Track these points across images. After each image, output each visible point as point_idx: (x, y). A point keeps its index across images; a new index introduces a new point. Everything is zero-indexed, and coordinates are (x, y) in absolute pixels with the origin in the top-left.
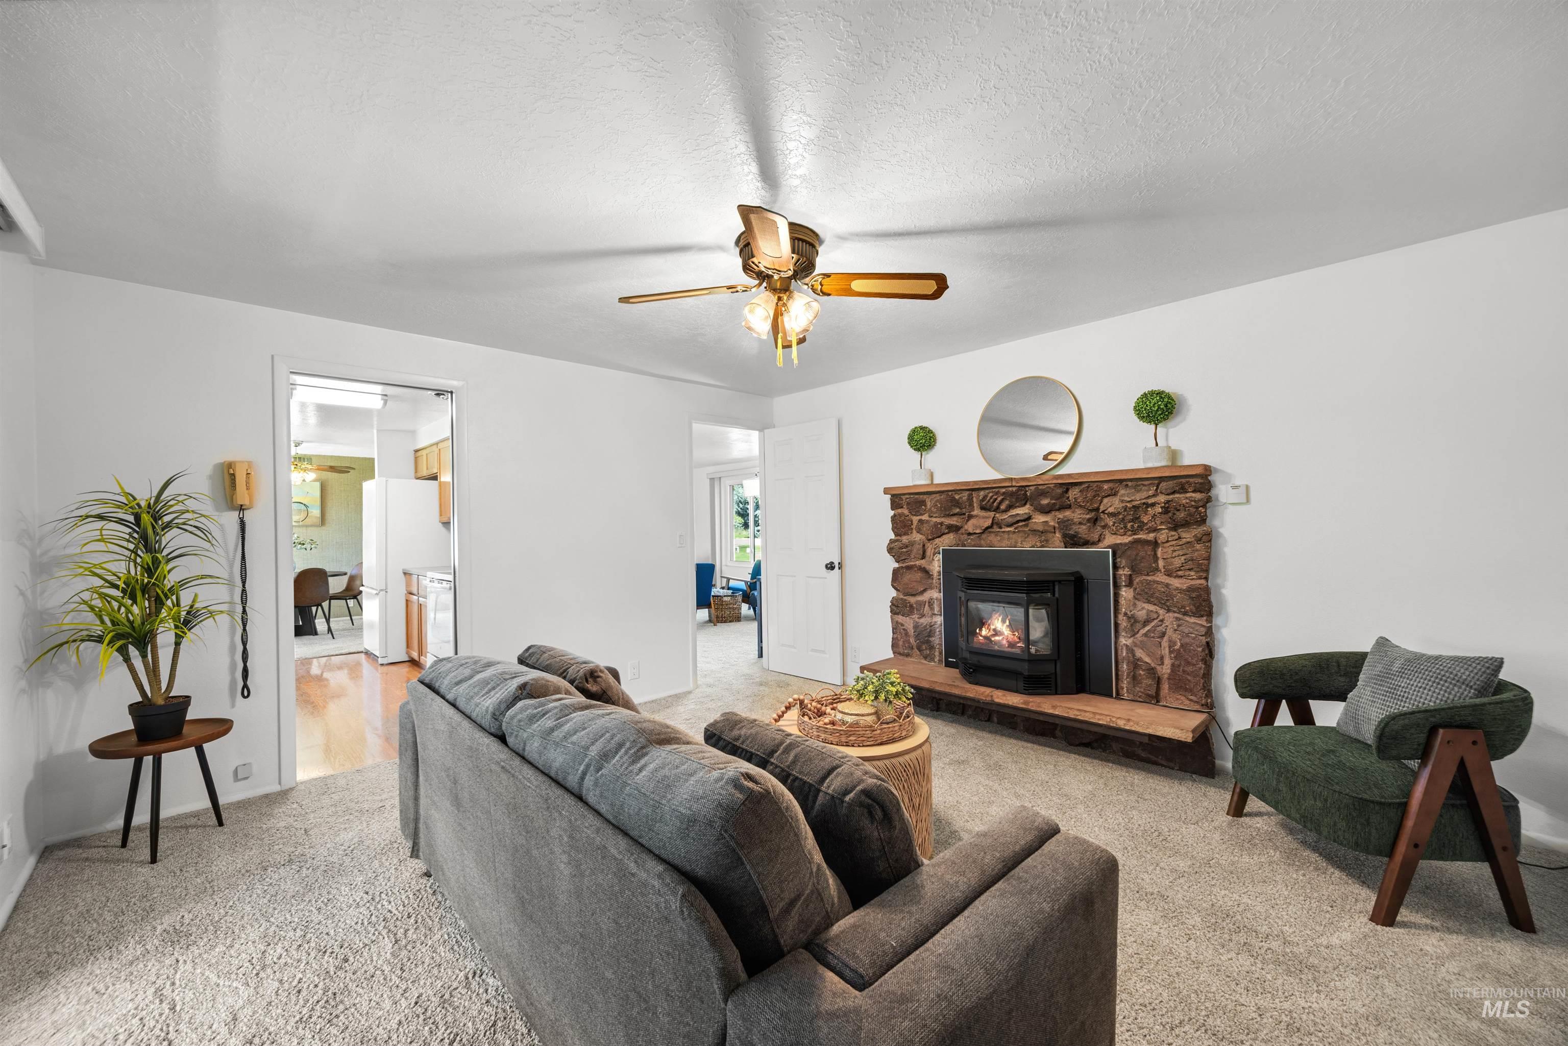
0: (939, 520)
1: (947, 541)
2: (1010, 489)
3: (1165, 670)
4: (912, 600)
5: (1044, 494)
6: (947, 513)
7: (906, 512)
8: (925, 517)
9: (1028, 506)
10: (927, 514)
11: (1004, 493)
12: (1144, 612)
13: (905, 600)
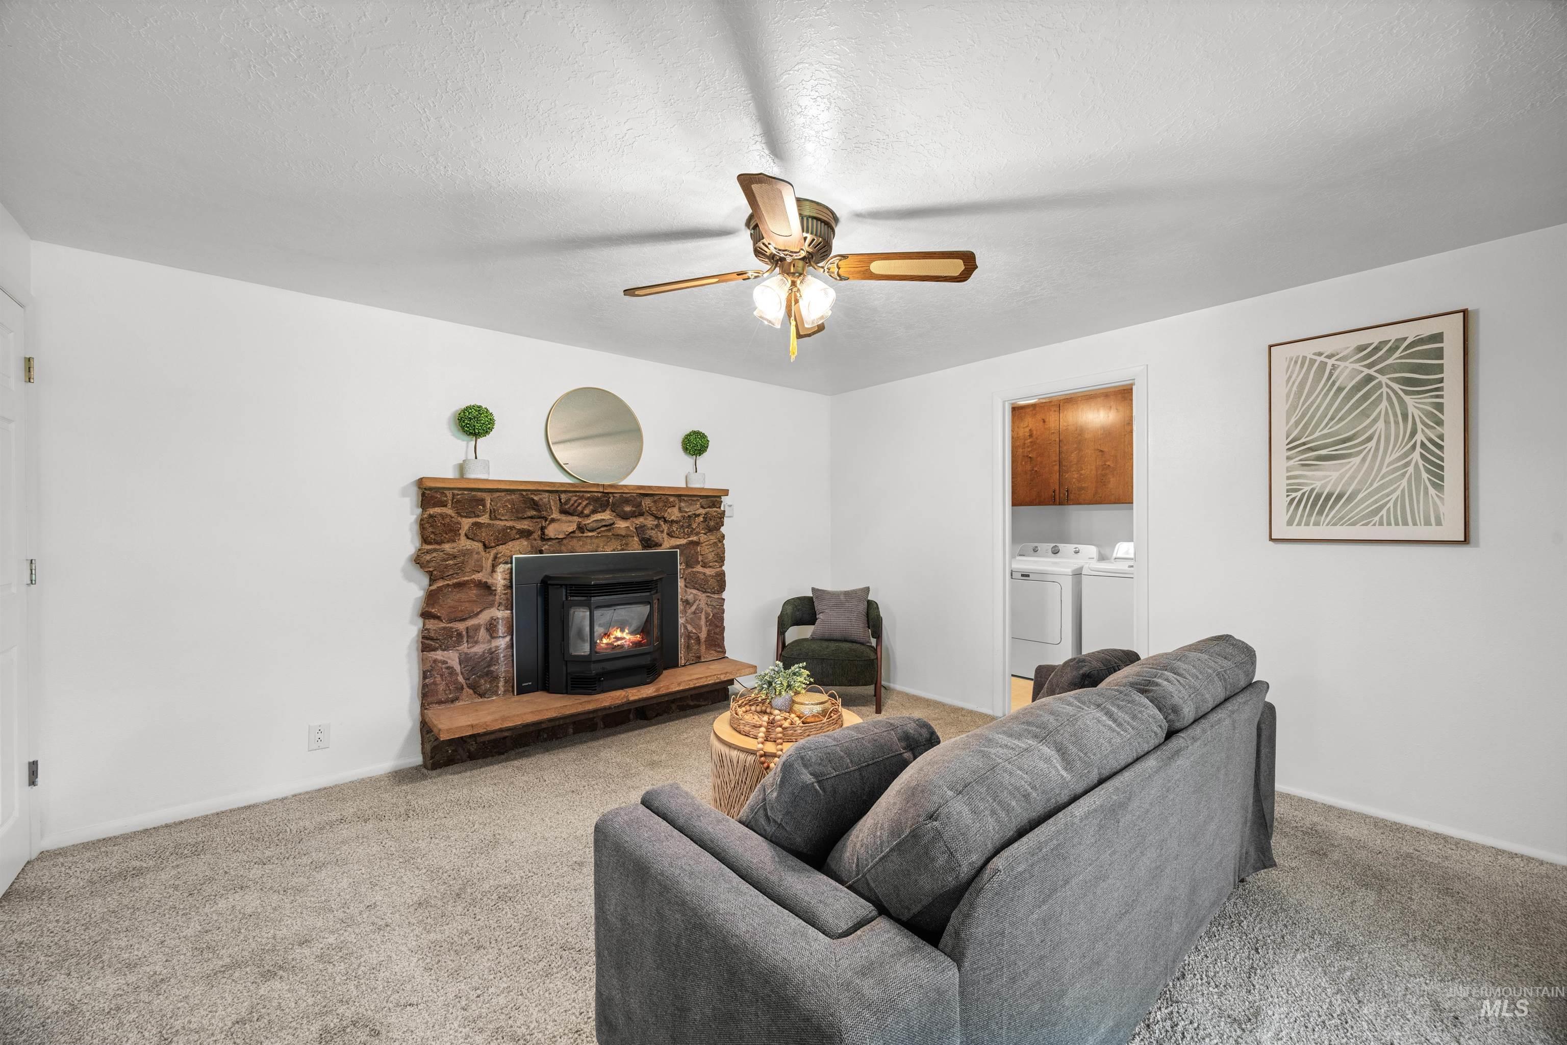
0: (509, 524)
1: (519, 551)
2: (596, 494)
3: (703, 635)
4: (461, 626)
5: (627, 501)
6: (520, 515)
7: (448, 511)
8: (485, 519)
9: (608, 512)
10: (487, 515)
11: (588, 498)
12: (692, 595)
13: (451, 628)
